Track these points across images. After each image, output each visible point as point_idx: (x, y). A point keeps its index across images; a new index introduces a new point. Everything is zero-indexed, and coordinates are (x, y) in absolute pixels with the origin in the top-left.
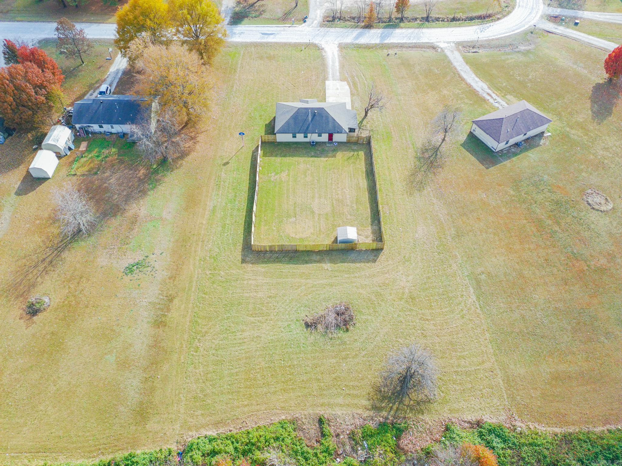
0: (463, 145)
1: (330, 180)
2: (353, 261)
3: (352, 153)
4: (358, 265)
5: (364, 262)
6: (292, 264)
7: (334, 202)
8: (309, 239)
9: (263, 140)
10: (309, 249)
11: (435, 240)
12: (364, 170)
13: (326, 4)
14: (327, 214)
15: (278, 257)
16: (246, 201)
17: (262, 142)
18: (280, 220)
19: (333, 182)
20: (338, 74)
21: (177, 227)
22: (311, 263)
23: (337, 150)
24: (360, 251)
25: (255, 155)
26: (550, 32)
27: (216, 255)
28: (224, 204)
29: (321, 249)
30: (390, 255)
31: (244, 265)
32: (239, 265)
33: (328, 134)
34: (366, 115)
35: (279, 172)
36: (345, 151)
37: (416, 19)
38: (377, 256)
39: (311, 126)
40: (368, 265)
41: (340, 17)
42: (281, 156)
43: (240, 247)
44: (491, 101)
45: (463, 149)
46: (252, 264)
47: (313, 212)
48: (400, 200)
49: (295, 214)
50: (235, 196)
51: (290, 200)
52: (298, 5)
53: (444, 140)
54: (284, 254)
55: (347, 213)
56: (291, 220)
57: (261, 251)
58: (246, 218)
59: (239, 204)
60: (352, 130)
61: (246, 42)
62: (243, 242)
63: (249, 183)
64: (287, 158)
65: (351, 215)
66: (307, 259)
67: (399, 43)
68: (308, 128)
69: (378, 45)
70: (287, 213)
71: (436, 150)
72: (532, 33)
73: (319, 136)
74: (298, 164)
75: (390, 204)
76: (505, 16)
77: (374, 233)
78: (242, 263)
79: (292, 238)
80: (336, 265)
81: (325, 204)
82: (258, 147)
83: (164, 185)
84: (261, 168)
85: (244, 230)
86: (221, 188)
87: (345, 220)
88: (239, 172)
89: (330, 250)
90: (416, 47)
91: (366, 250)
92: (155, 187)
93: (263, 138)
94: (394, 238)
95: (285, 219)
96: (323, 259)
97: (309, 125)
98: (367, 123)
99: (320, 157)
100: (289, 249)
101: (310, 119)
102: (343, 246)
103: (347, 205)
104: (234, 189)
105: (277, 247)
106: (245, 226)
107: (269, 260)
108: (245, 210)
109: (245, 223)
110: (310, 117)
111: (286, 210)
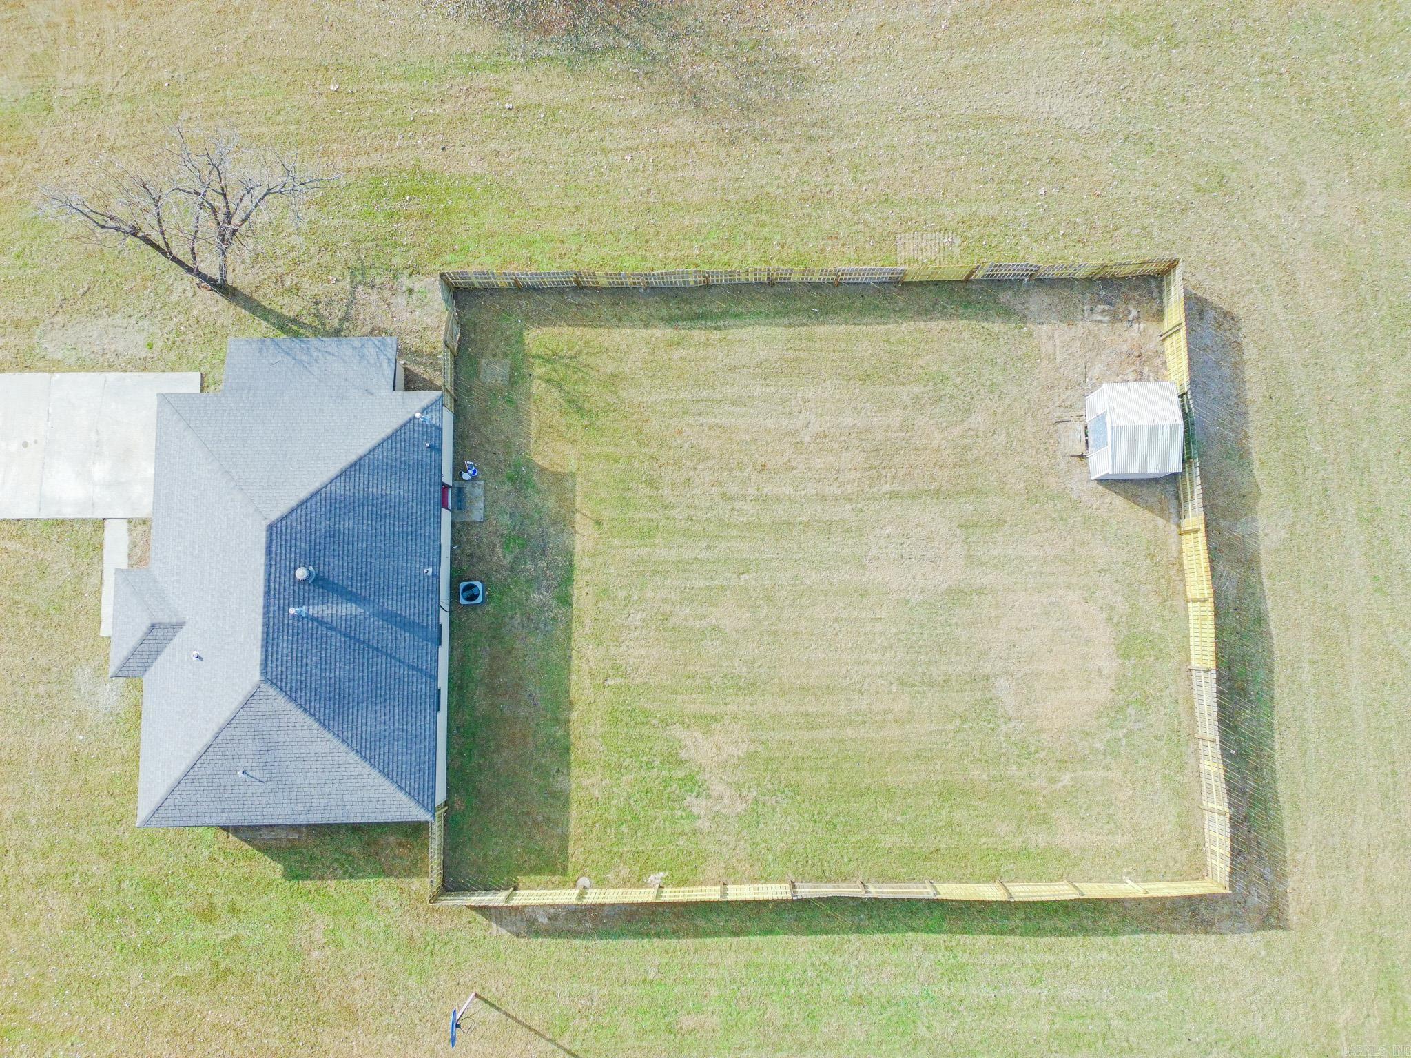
1: (739, 504)
2: (1239, 412)
3: (537, 387)
4: (1255, 391)
5: (1239, 366)
6: (1270, 688)
7: (888, 488)
12: (660, 333)
14: (966, 526)
16: (893, 937)
18: (1013, 752)
19: (752, 491)
22: (1258, 600)
23: (513, 465)
25: (553, 918)
31: (1293, 915)
32: (1296, 937)
35: (679, 774)
36: (521, 423)
39: (390, 606)
40: (1250, 353)
42: (563, 772)
46: (1283, 875)
47: (959, 593)
48: (862, 178)
49: (971, 679)
51: (879, 707)
55: (957, 431)
56: (1010, 700)
58: (1012, 932)
59: (921, 976)
62: (1157, 930)
64: (574, 734)
68: (405, 624)
70: (964, 720)
74: (624, 675)
77: (1068, 313)
78: (1281, 925)
81: (905, 535)
82: (482, 910)
84: (657, 877)
85: (1086, 931)
95: (1005, 729)
97: (386, 616)
98: (295, 290)
99: (569, 555)
101: (346, 609)
103: (907, 426)
106: (1056, 929)
107: (1252, 795)
108: (958, 936)
109: (1038, 932)
110: (335, 610)
111: (950, 727)
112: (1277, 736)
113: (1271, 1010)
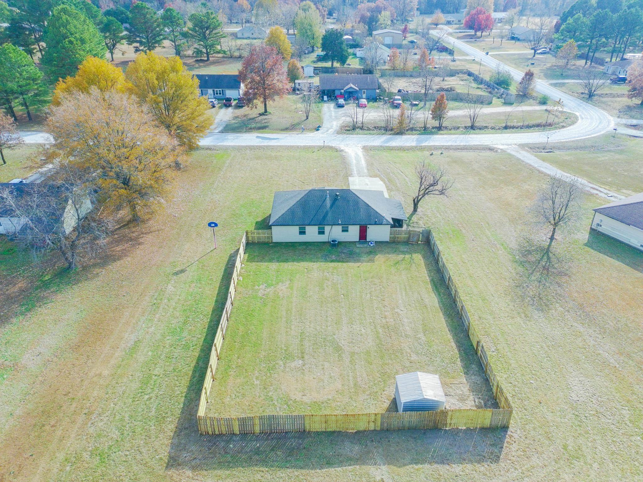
0: (588, 244)
1: (369, 295)
2: (444, 460)
3: (401, 256)
4: (458, 469)
5: (471, 461)
6: (293, 467)
7: (380, 330)
8: (333, 405)
9: (250, 239)
10: (332, 427)
11: (620, 407)
12: (428, 279)
13: (343, 118)
14: (368, 353)
15: (258, 448)
16: (205, 330)
17: (248, 244)
18: (271, 365)
19: (374, 298)
20: (366, 171)
21: (42, 382)
22: (341, 463)
23: (375, 252)
24: (455, 432)
25: (233, 260)
26: (637, 137)
27: (110, 448)
28: (159, 336)
29: (362, 426)
30: (528, 441)
31: (172, 472)
32: (161, 473)
33: (358, 227)
34: (415, 210)
35: (274, 283)
36: (388, 253)
37: (458, 128)
38: (498, 444)
39: (330, 215)
41: (362, 127)
42: (278, 261)
43: (170, 427)
44: (601, 194)
45: (592, 251)
46: (194, 468)
47: (338, 349)
48: (510, 326)
49: (302, 353)
50: (185, 323)
51: (293, 327)
52: (309, 118)
53: (552, 238)
54: (274, 442)
55: (409, 351)
56: (293, 365)
57: (221, 435)
58: (197, 363)
59: (189, 337)
60: (398, 223)
61: (239, 146)
62: (182, 413)
63: (216, 301)
64: (290, 263)
65: (417, 354)
66: (328, 452)
67: (443, 146)
68: (325, 216)
69: (416, 147)
70: (285, 351)
71: (546, 251)
72: (614, 137)
73: (343, 231)
74: (307, 273)
75: (492, 335)
76: (570, 125)
77: (474, 389)
78: (169, 466)
79: (295, 401)
80: (402, 470)
81: (361, 335)
82: (238, 250)
83: (49, 306)
84: (241, 278)
86: (161, 309)
87: (408, 364)
88: (200, 283)
89: (382, 430)
90: (467, 149)
91: (468, 429)
92: (30, 310)
93: (250, 235)
94: (526, 403)
95: (281, 363)
96: (368, 452)
97: (327, 213)
99: (347, 262)
100: (288, 427)
101: (328, 205)
102: (413, 418)
103: (406, 336)
104: (185, 310)
105: (257, 421)
106: (194, 377)
107: (238, 456)
108: (200, 347)
109: (194, 371)
110: (328, 203)
111: (283, 346)
112: (267, 469)
113: (128, 459)
